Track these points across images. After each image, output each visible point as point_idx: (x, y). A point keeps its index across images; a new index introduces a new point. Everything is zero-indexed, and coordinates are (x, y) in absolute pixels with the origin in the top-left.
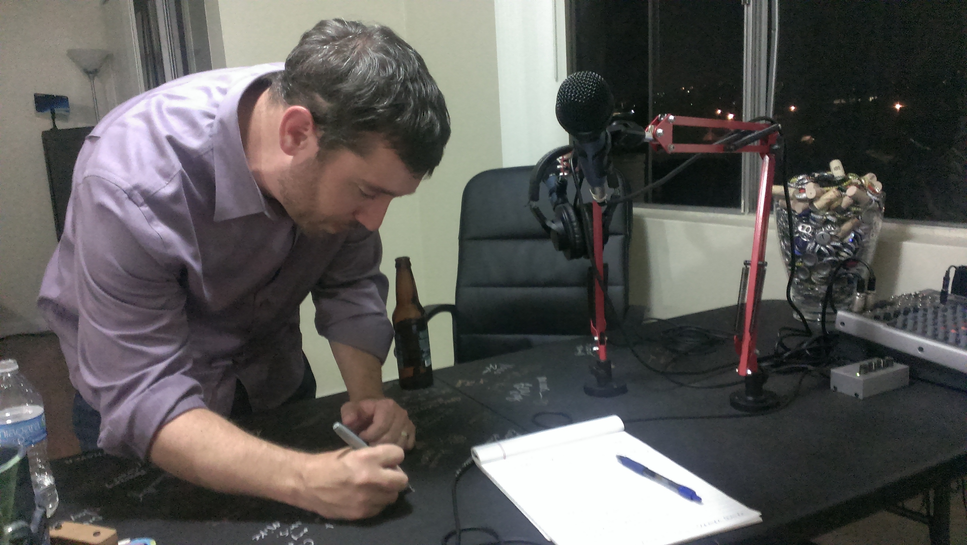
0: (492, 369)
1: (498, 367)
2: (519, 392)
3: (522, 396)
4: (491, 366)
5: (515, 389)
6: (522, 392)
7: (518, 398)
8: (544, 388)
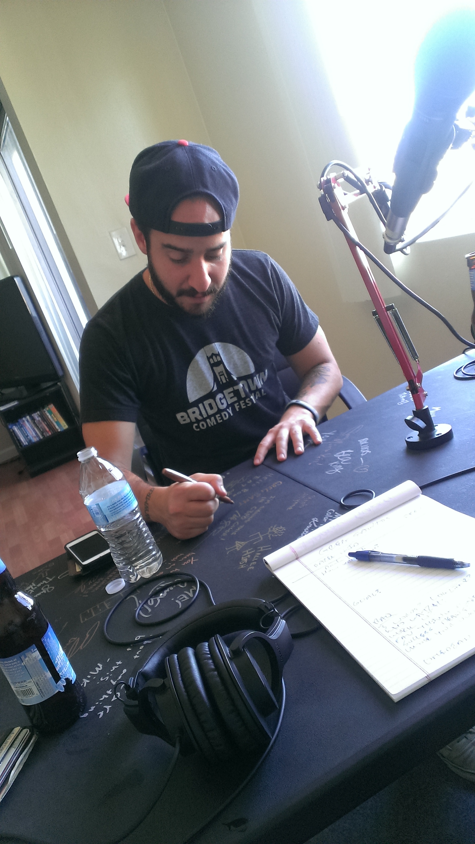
2: (340, 461)
3: (344, 466)
5: (336, 459)
6: (343, 461)
7: (338, 469)
8: (365, 451)
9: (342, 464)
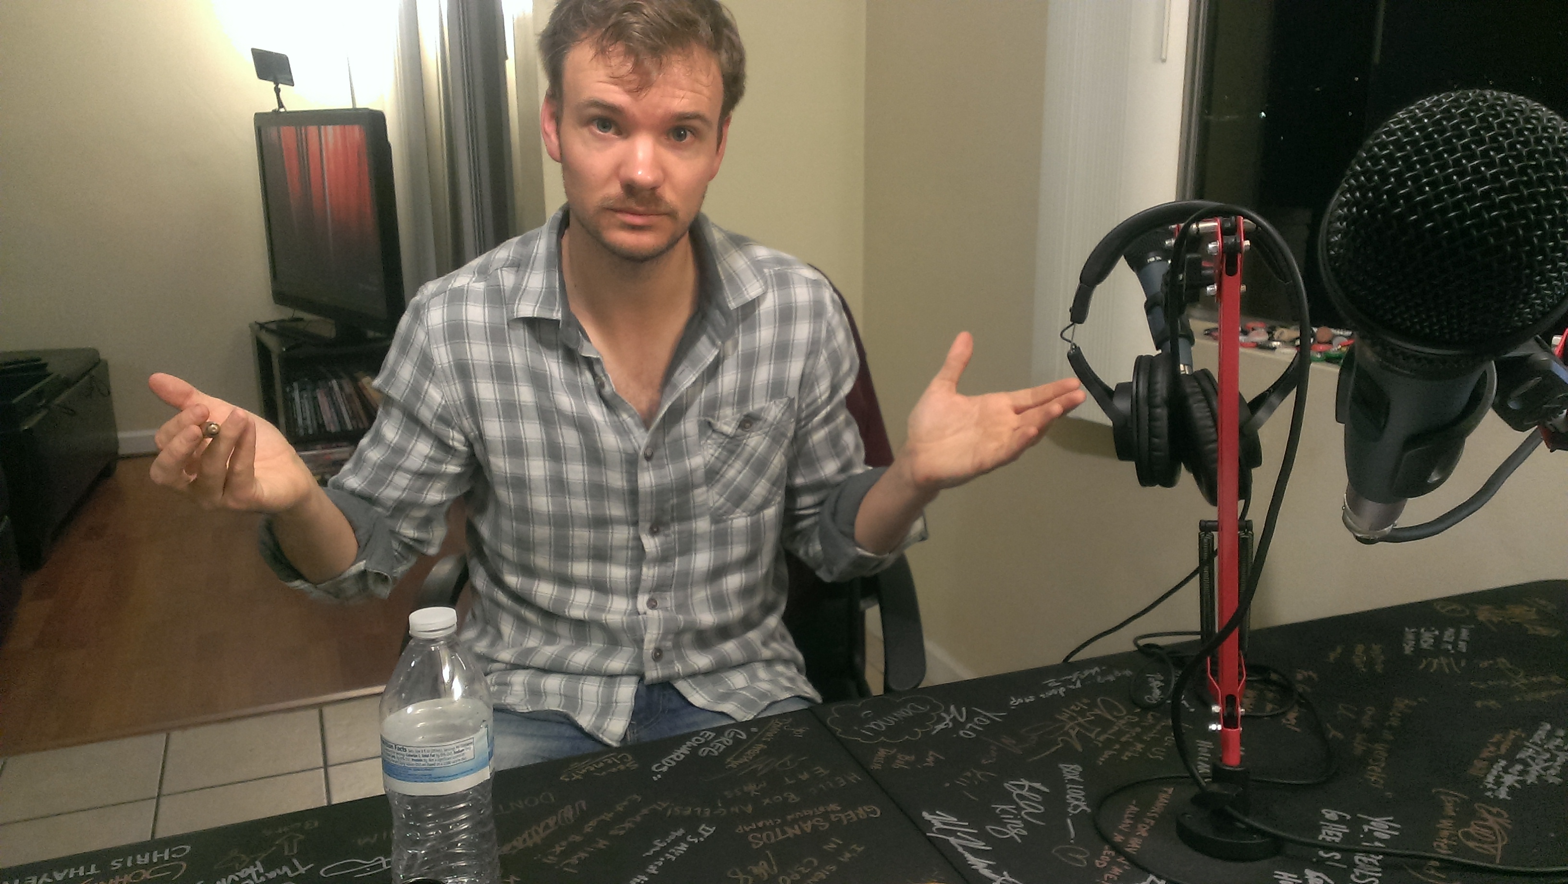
0: (954, 720)
1: (969, 719)
2: (1019, 809)
3: (1027, 825)
4: (952, 708)
5: (1007, 798)
6: (1027, 809)
7: (1014, 828)
8: (1076, 803)
9: (1022, 819)
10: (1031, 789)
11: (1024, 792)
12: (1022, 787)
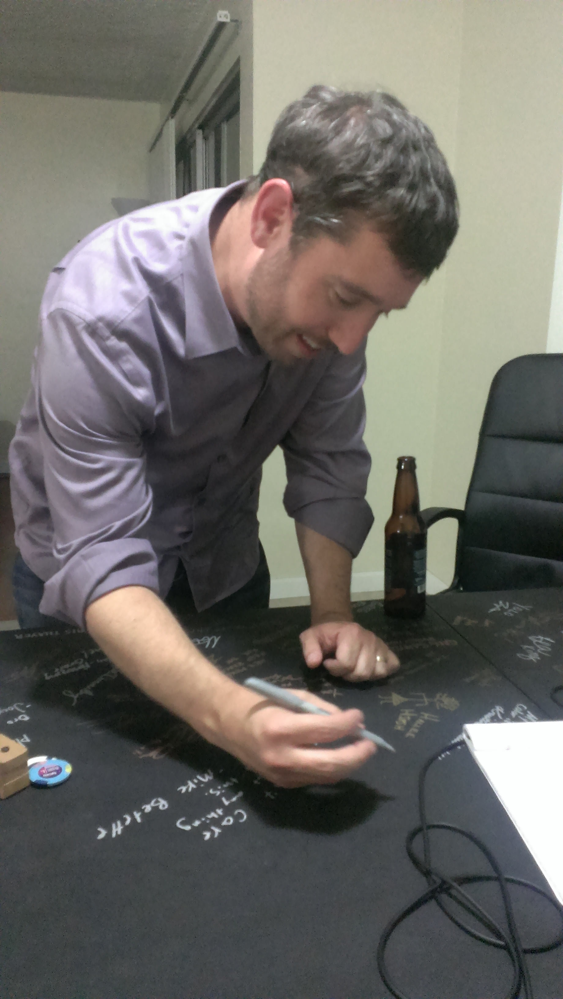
0: (501, 608)
1: (511, 607)
2: (536, 648)
3: (540, 655)
4: (501, 602)
5: (531, 643)
6: (541, 649)
7: (533, 657)
9: (538, 653)
10: (544, 641)
11: (540, 642)
12: (539, 639)
